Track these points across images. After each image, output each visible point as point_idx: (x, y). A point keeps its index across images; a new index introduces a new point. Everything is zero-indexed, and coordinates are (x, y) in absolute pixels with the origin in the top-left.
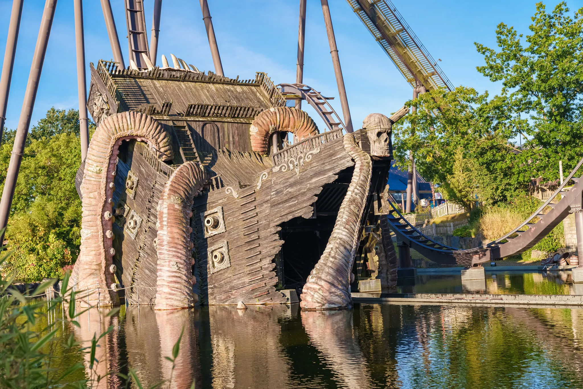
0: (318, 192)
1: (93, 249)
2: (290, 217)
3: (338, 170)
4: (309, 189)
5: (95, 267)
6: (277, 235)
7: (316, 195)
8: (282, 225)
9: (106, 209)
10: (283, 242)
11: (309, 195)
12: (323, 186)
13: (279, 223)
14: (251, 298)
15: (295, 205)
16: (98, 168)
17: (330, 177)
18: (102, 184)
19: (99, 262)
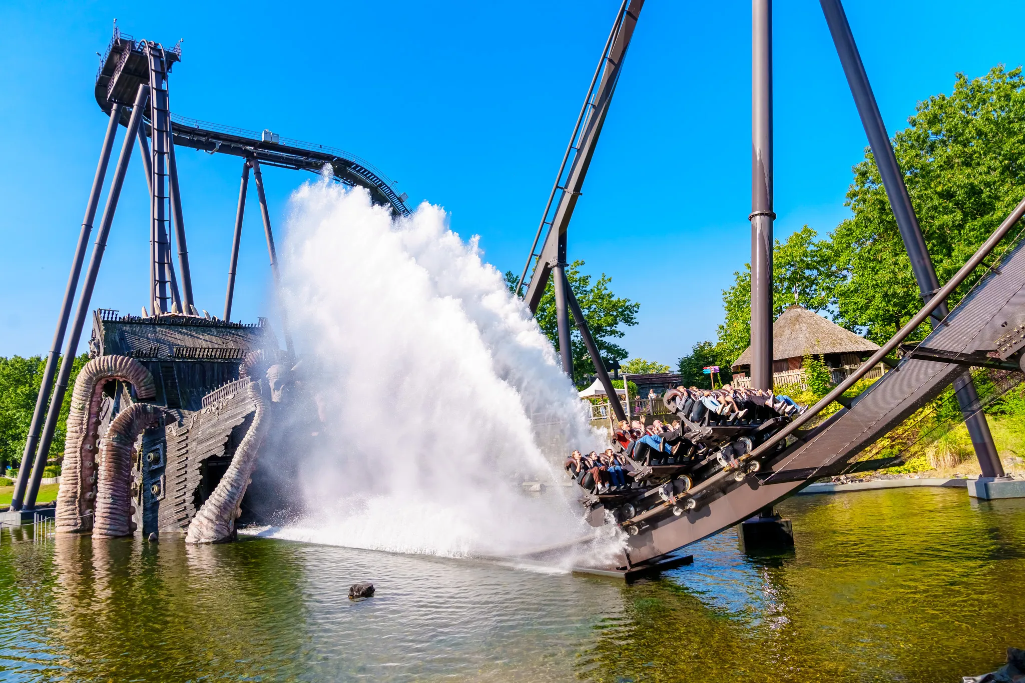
0: (229, 433)
1: (70, 478)
2: (209, 455)
3: (245, 414)
4: (224, 430)
5: (70, 495)
6: (198, 471)
7: (227, 436)
8: (202, 462)
9: (87, 441)
10: (201, 477)
11: (223, 435)
12: (233, 428)
13: (200, 460)
14: (177, 528)
15: (213, 444)
16: (81, 405)
17: (239, 420)
18: (85, 419)
19: (75, 490)
